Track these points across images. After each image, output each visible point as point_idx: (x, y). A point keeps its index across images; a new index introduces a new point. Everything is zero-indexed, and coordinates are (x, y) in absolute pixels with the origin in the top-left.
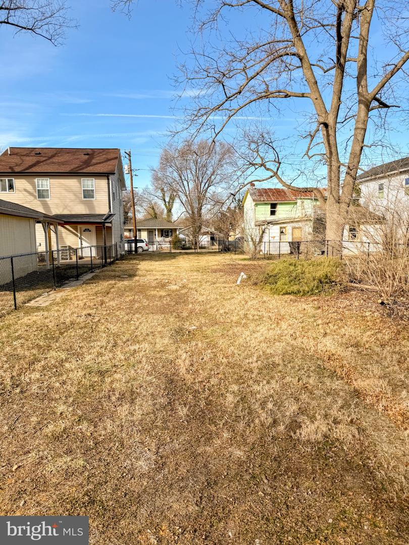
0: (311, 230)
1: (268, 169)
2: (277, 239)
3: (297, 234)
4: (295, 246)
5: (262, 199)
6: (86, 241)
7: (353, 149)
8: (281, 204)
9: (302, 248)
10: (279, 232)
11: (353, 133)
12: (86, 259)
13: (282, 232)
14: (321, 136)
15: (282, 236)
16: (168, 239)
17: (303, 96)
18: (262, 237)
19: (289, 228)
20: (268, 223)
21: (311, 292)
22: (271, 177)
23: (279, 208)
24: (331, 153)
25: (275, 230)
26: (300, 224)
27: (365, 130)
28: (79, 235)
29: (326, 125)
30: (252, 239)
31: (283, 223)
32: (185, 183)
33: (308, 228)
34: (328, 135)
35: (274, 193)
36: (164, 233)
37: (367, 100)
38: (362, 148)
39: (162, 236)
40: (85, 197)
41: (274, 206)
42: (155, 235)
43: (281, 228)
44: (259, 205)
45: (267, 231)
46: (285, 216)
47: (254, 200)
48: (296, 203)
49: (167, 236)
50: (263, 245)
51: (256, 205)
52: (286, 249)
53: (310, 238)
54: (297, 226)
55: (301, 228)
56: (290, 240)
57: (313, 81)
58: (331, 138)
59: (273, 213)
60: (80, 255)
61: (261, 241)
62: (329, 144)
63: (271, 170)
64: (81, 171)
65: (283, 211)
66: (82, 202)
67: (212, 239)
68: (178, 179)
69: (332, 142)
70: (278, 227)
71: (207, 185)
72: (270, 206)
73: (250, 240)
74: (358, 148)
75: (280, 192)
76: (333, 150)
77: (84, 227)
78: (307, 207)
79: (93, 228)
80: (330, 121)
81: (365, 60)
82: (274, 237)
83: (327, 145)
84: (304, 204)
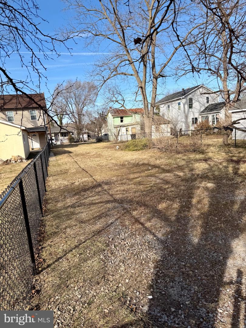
0: (140, 129)
1: (119, 103)
2: (125, 133)
3: (134, 131)
4: (133, 136)
5: (116, 115)
6: (34, 140)
7: (152, 96)
8: (125, 117)
9: (137, 137)
10: (126, 130)
11: (152, 89)
12: (35, 149)
13: (127, 130)
14: (140, 92)
15: (127, 132)
16: (66, 138)
17: (132, 75)
18: (119, 133)
19: (130, 128)
20: (120, 126)
21: (141, 149)
22: (121, 107)
23: (124, 119)
24: (144, 98)
25: (123, 130)
26: (135, 126)
27: (156, 89)
28: (31, 138)
29: (142, 88)
30: (114, 134)
31: (127, 126)
32: (70, 105)
33: (138, 127)
34: (143, 92)
35: (121, 111)
36: (64, 134)
37: (156, 77)
38: (156, 95)
39: (62, 136)
40: (32, 119)
41: (122, 118)
42: (59, 136)
43: (126, 128)
44: (115, 118)
45: (120, 130)
46: (128, 122)
47: (112, 116)
48: (132, 116)
49: (65, 136)
50: (119, 137)
51: (114, 118)
52: (130, 138)
53: (139, 132)
54: (133, 127)
55: (135, 128)
56: (131, 134)
57: (135, 70)
58: (144, 92)
59: (122, 121)
60: (32, 147)
61: (118, 135)
62: (143, 95)
63: (121, 104)
64: (29, 107)
65: (126, 120)
66: (31, 122)
67: (89, 136)
68: (65, 103)
69: (144, 94)
70: (125, 128)
71: (82, 106)
72: (120, 118)
73: (113, 135)
74: (154, 96)
75: (124, 111)
76: (145, 97)
77: (33, 134)
78: (137, 118)
79: (37, 134)
80: (143, 86)
81: (154, 61)
82: (124, 133)
83: (142, 95)
84: (136, 116)
